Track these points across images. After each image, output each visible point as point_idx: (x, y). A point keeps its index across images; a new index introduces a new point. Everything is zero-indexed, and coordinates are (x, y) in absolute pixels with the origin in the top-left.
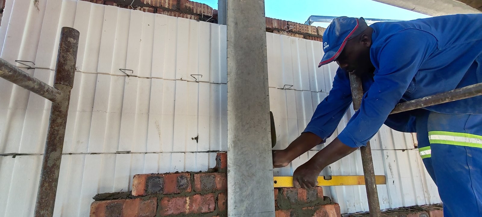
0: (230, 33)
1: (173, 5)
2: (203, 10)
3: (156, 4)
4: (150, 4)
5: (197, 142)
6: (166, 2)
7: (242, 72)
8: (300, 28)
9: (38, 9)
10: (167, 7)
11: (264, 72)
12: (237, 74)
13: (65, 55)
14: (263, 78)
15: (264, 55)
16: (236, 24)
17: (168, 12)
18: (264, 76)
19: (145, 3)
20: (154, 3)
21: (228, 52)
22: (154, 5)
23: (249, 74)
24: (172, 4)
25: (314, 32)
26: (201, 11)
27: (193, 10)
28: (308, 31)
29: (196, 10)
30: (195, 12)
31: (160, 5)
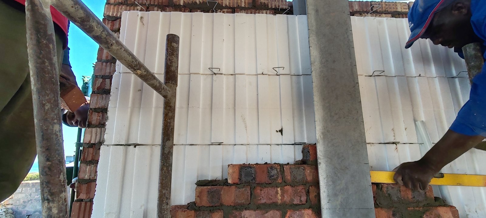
0: (311, 21)
1: (249, 4)
2: (277, 3)
3: (233, 5)
4: (228, 5)
5: (282, 135)
6: (242, 2)
7: (327, 61)
8: (387, 7)
9: (143, 24)
10: (243, 6)
11: (351, 58)
12: (321, 63)
13: (171, 58)
14: (351, 65)
15: (349, 40)
16: (317, 11)
17: (245, 11)
18: (351, 63)
19: (224, 5)
20: (231, 4)
21: (310, 42)
22: (231, 6)
23: (334, 62)
24: (248, 2)
25: (404, 9)
26: (276, 5)
27: (268, 5)
28: (397, 8)
29: (271, 5)
30: (270, 7)
31: (237, 5)
